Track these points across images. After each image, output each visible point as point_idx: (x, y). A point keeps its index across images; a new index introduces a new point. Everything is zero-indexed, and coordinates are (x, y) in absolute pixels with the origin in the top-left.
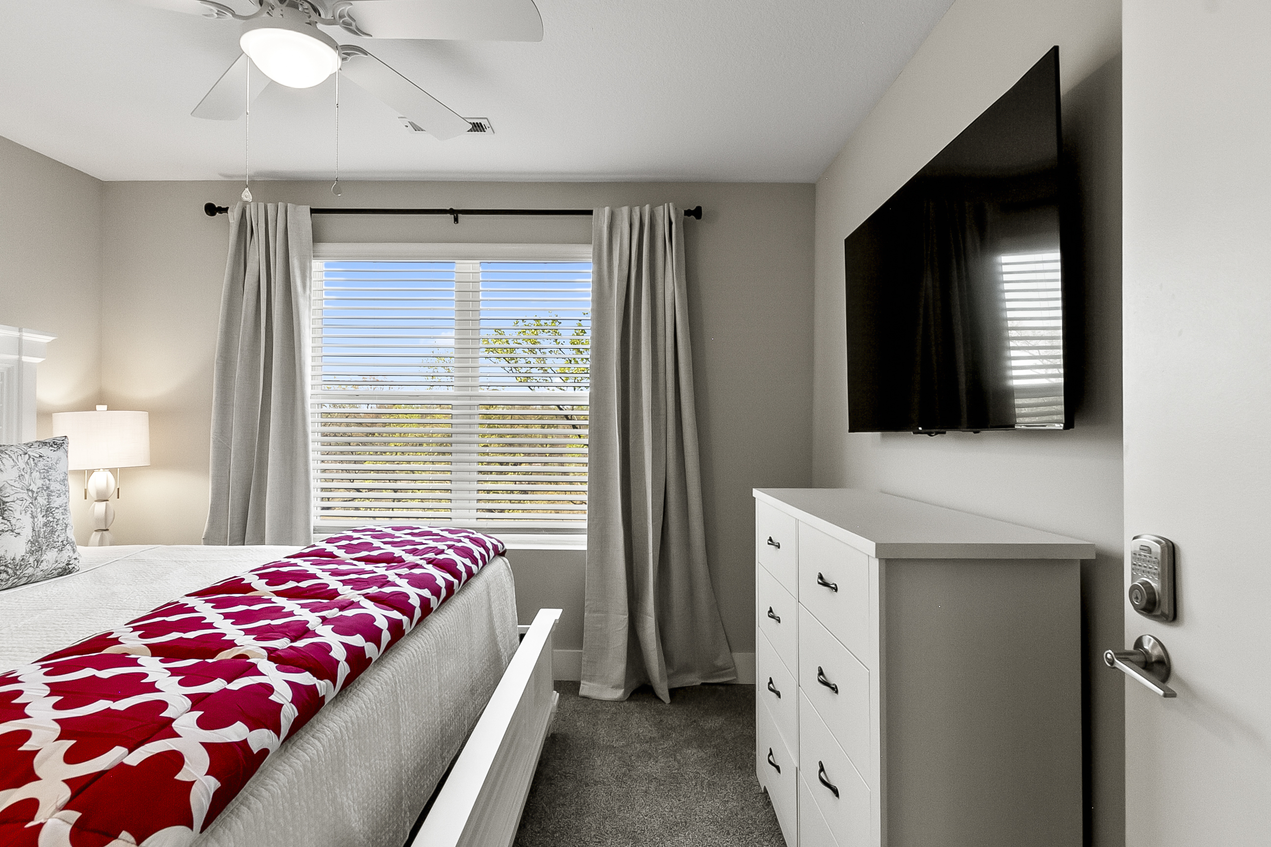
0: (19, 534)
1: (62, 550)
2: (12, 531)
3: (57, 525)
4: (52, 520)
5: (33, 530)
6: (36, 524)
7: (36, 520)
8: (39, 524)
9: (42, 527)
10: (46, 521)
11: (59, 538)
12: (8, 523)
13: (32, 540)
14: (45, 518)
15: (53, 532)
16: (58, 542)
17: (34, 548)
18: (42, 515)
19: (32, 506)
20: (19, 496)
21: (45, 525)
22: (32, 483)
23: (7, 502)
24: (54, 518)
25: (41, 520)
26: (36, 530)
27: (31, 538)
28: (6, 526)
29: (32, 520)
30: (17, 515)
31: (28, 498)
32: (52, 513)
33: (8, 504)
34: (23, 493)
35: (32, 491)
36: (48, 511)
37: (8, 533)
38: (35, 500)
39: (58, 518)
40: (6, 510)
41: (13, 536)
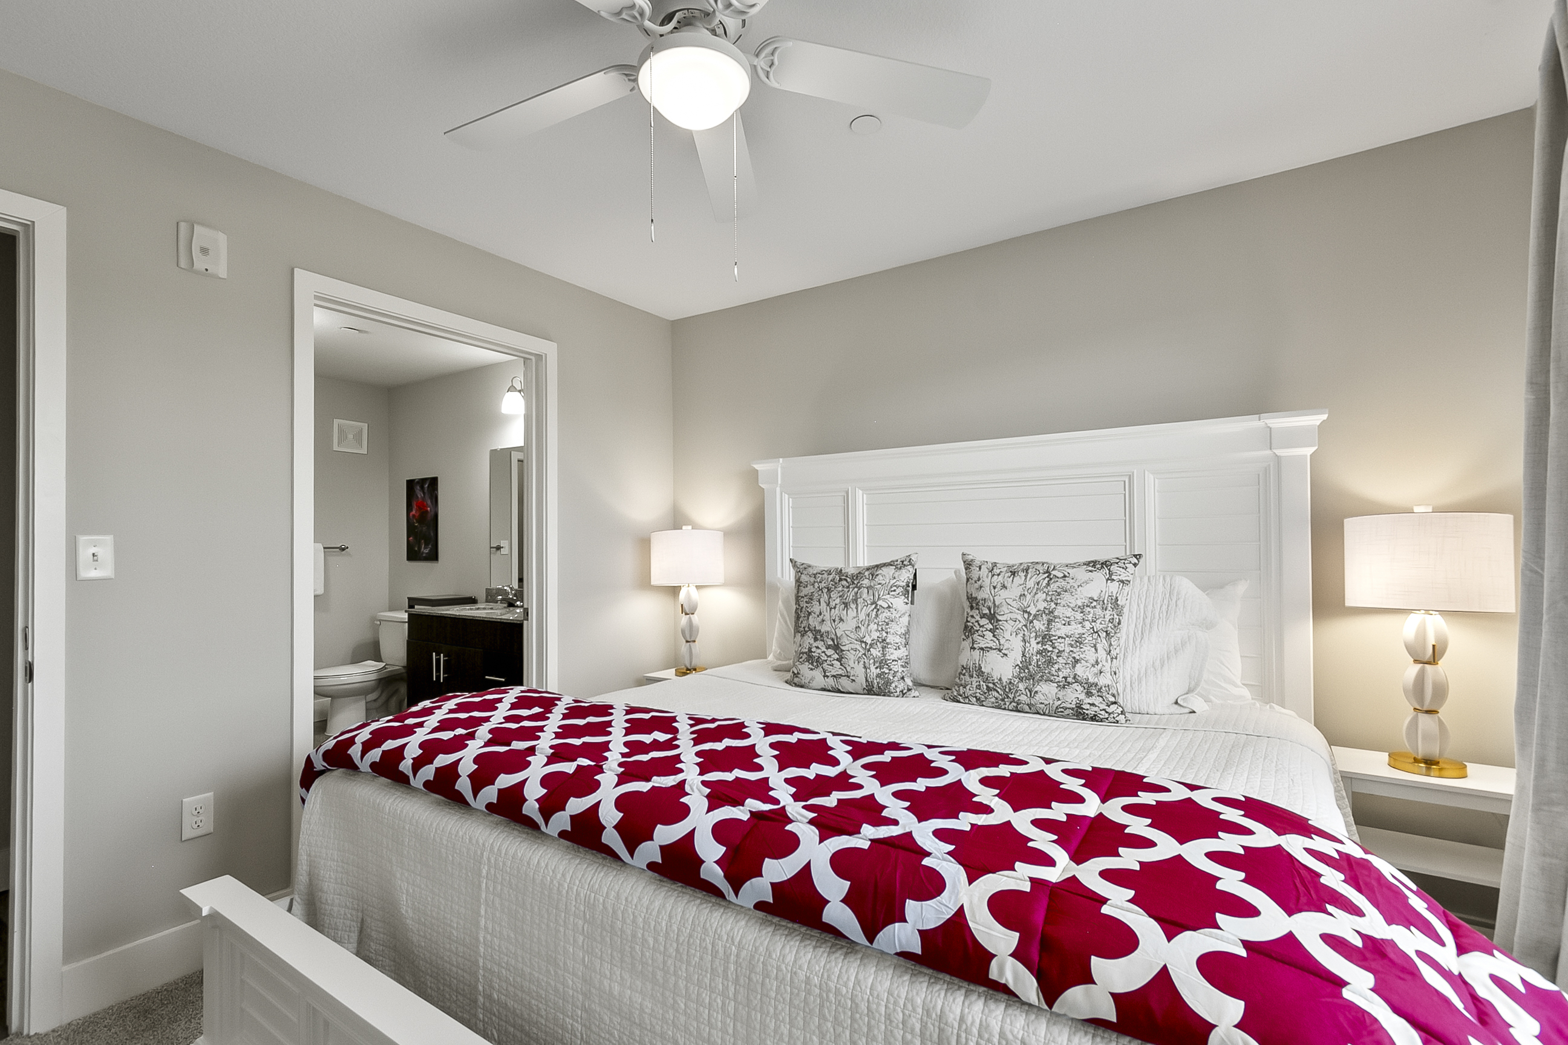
0: (1006, 655)
1: (1064, 688)
2: (1000, 650)
3: (1058, 657)
4: (1051, 649)
5: (1024, 655)
6: (1027, 650)
7: (1027, 644)
8: (1031, 650)
9: (1035, 653)
10: (1041, 649)
11: (1060, 673)
12: (997, 642)
13: (1021, 665)
14: (1040, 645)
15: (1050, 662)
16: (1058, 676)
17: (1024, 675)
18: (1037, 641)
19: (1025, 629)
20: (1013, 616)
21: (1039, 652)
22: (1032, 604)
23: (1000, 621)
24: (1053, 648)
25: (1034, 646)
26: (1027, 656)
27: (1019, 663)
28: (995, 644)
29: (1022, 644)
30: (1007, 635)
31: (1022, 620)
32: (1051, 641)
33: (1000, 623)
34: (1018, 614)
35: (1029, 613)
36: (1045, 638)
37: (995, 651)
38: (1030, 623)
39: (1061, 649)
40: (997, 629)
41: (999, 656)
